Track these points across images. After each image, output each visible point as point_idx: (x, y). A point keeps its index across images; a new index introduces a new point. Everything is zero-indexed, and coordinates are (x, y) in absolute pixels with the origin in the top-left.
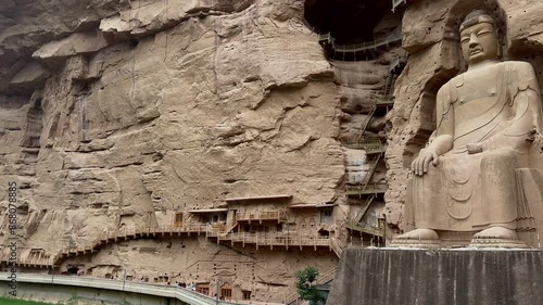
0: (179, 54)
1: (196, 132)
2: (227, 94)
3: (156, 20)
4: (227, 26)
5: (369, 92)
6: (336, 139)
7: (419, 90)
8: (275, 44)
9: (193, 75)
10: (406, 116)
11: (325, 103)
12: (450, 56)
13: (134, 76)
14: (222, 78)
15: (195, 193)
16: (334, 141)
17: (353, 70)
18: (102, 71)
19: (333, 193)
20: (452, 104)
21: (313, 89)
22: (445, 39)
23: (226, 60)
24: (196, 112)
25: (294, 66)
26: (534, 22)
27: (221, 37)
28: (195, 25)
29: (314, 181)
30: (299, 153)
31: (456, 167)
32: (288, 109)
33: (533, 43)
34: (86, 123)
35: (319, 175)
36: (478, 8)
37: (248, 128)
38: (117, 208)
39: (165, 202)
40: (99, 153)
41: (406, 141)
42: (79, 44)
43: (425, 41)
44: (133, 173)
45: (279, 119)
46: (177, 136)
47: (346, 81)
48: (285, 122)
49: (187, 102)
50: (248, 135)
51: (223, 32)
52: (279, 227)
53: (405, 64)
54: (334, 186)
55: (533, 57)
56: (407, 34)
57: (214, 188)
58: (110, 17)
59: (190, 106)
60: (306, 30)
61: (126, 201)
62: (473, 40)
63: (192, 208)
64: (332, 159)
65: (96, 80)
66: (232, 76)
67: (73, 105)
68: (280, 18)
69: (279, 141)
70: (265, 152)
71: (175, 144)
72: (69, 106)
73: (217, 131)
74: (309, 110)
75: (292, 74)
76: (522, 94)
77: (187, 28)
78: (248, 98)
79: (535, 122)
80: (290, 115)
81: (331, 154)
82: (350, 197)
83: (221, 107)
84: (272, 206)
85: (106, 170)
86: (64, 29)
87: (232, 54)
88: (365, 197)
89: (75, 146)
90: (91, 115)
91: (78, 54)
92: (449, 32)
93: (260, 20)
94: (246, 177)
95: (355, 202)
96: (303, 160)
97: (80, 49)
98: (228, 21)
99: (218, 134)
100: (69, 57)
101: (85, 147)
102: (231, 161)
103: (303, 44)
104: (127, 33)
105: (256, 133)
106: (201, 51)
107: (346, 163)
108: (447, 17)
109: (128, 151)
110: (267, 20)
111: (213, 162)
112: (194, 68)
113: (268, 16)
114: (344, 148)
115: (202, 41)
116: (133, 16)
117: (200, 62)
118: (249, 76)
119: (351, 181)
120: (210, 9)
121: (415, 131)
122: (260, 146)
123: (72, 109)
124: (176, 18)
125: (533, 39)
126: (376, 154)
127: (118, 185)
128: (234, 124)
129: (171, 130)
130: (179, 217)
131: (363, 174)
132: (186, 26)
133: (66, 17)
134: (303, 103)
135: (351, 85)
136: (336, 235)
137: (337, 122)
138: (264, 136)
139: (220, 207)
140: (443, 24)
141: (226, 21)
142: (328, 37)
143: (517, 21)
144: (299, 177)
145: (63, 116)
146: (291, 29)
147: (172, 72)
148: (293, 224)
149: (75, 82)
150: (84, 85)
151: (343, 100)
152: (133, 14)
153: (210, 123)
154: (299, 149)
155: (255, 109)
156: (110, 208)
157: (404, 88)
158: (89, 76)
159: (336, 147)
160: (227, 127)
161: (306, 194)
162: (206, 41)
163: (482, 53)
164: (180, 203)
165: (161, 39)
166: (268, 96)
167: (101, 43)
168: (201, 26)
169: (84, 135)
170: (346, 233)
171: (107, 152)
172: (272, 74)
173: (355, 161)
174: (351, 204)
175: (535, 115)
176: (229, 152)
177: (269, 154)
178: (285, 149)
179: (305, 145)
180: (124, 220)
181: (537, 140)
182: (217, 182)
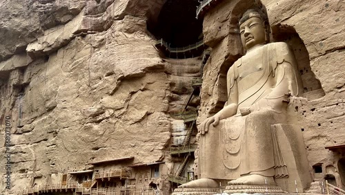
0: (70, 62)
1: (77, 115)
2: (95, 86)
3: (57, 41)
4: (98, 40)
5: (192, 78)
6: (166, 113)
7: (217, 72)
8: (125, 49)
9: (77, 75)
10: (209, 92)
11: (158, 87)
12: (235, 46)
13: (46, 80)
14: (93, 75)
15: (74, 159)
16: (163, 114)
17: (182, 64)
18: (30, 79)
19: (161, 154)
20: (235, 80)
21: (149, 78)
22: (230, 33)
23: (96, 63)
24: (78, 100)
25: (136, 62)
26: (284, 11)
27: (95, 48)
28: (78, 42)
29: (149, 145)
30: (139, 124)
31: (231, 127)
32: (133, 93)
33: (285, 26)
34: (21, 114)
35: (152, 140)
36: (249, 9)
37: (107, 108)
38: (32, 172)
39: (57, 167)
40: (27, 134)
41: (209, 111)
42: (16, 62)
43: (218, 37)
44: (43, 147)
45: (127, 101)
46: (66, 118)
47: (176, 71)
48: (131, 102)
49: (73, 94)
50: (107, 114)
51: (95, 44)
52: (123, 182)
53: (209, 56)
54: (162, 148)
55: (290, 39)
56: (207, 33)
57: (86, 155)
58: (32, 42)
59: (74, 97)
60: (147, 38)
61: (38, 167)
62: (247, 31)
63: (72, 170)
64: (162, 128)
65: (27, 84)
66: (99, 73)
67: (14, 102)
68: (129, 31)
69: (126, 117)
70: (117, 125)
71: (64, 124)
72: (11, 103)
73: (88, 112)
74: (146, 93)
75: (134, 68)
76: (280, 66)
77: (74, 44)
78: (107, 87)
79: (290, 87)
80: (134, 97)
81: (161, 124)
82: (173, 156)
83: (92, 95)
84: (120, 166)
85: (29, 146)
86: (8, 53)
87: (100, 58)
88: (183, 155)
89: (13, 130)
90: (24, 109)
91: (16, 68)
92: (233, 28)
93: (116, 33)
94: (105, 144)
95: (177, 159)
96: (142, 130)
97: (17, 65)
98: (99, 37)
99: (89, 115)
100: (11, 71)
101: (19, 130)
102: (96, 133)
103: (143, 48)
104: (41, 51)
105: (112, 111)
106: (82, 58)
107: (171, 130)
108: (230, 17)
109: (40, 131)
110: (120, 33)
111: (85, 135)
112: (77, 70)
113: (121, 30)
114: (172, 119)
115: (83, 51)
116: (44, 40)
117: (81, 66)
118: (108, 72)
119: (175, 144)
120: (88, 30)
121: (215, 103)
122: (114, 121)
123: (13, 105)
124: (68, 38)
125: (284, 23)
126: (191, 122)
127: (34, 156)
128: (99, 106)
129: (62, 115)
130: (65, 178)
131: (183, 138)
132: (74, 43)
133: (9, 45)
134: (142, 88)
135: (179, 74)
136: (160, 187)
137: (166, 101)
138: (117, 113)
139: (89, 169)
140: (228, 23)
141: (98, 37)
142: (161, 42)
143: (273, 11)
144: (139, 142)
145: (7, 110)
146: (136, 38)
147: (65, 74)
148: (134, 180)
149: (15, 87)
150: (21, 89)
151: (172, 85)
152: (44, 39)
153: (86, 107)
154: (139, 121)
155: (112, 95)
156: (29, 172)
157: (208, 73)
158: (23, 82)
159: (165, 118)
160: (94, 109)
161: (143, 156)
162: (85, 51)
163: (253, 40)
164: (65, 167)
165: (60, 53)
166: (119, 85)
167: (28, 60)
168: (83, 42)
169: (20, 122)
170: (168, 185)
171: (30, 133)
172: (122, 69)
173: (178, 128)
174: (175, 162)
175: (290, 82)
176: (96, 127)
177: (120, 127)
178: (130, 122)
179: (143, 118)
180: (36, 181)
181: (291, 101)
182: (88, 150)
